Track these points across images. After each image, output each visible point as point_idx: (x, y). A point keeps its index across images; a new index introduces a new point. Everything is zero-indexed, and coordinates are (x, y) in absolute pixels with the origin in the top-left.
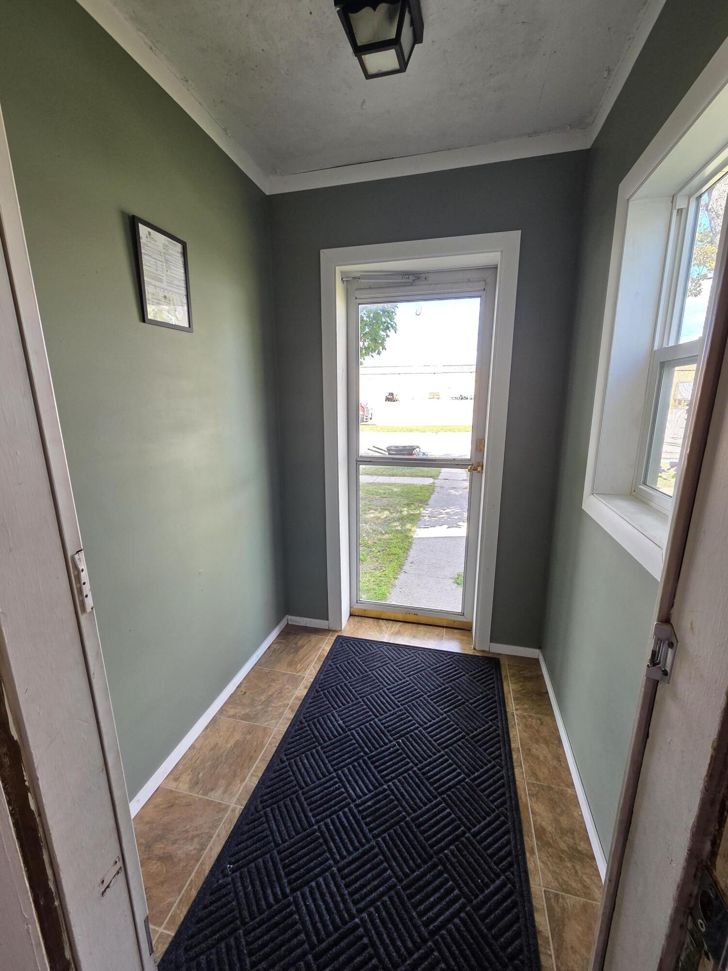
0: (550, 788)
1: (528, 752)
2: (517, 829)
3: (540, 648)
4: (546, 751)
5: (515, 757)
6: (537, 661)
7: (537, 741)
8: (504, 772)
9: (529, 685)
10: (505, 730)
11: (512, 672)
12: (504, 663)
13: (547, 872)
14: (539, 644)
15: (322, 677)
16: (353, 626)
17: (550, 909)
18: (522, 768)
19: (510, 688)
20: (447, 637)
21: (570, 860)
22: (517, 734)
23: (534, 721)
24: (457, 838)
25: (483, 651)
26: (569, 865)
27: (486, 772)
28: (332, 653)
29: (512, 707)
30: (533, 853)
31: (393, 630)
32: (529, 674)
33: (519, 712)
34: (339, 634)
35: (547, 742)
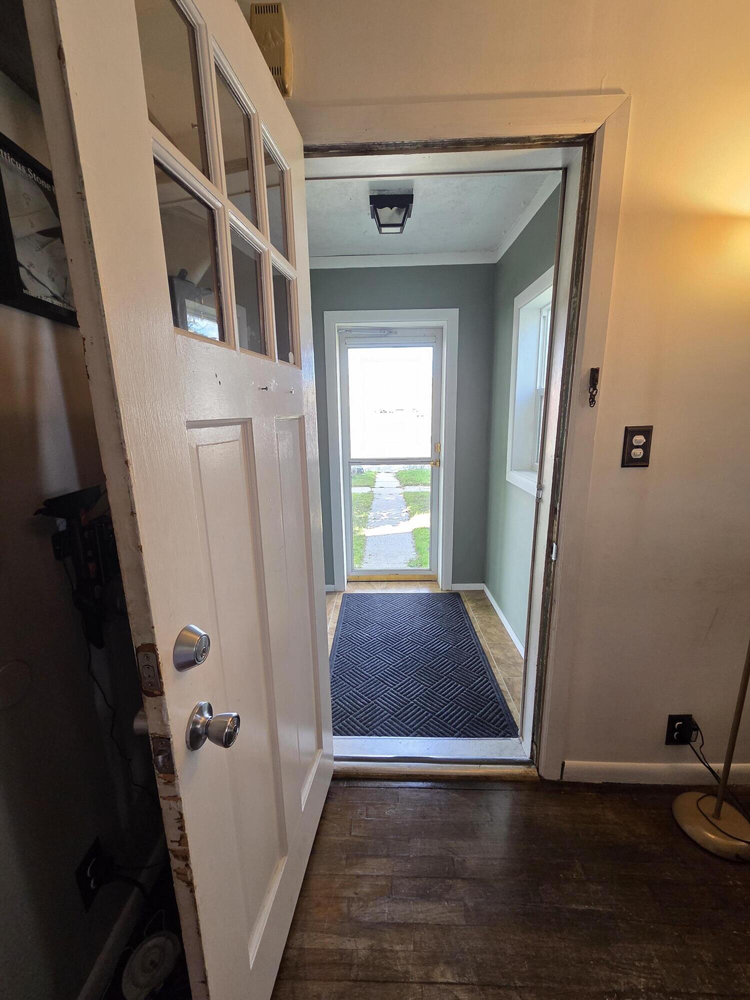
0: (500, 644)
1: (485, 632)
2: (486, 660)
3: (484, 582)
4: (495, 630)
5: (478, 634)
6: (483, 591)
7: (490, 627)
8: (473, 641)
9: (480, 603)
10: (471, 624)
11: (468, 598)
12: (462, 595)
13: (503, 672)
14: (483, 581)
15: (343, 616)
16: (352, 588)
17: (507, 683)
18: (483, 638)
19: (469, 606)
20: (422, 586)
21: (514, 667)
22: (477, 625)
23: (486, 619)
24: (455, 668)
25: (448, 590)
26: (514, 668)
27: (464, 642)
28: (344, 603)
29: (471, 614)
30: (495, 667)
31: (382, 587)
32: (479, 598)
33: (476, 616)
34: (344, 593)
35: (495, 626)
